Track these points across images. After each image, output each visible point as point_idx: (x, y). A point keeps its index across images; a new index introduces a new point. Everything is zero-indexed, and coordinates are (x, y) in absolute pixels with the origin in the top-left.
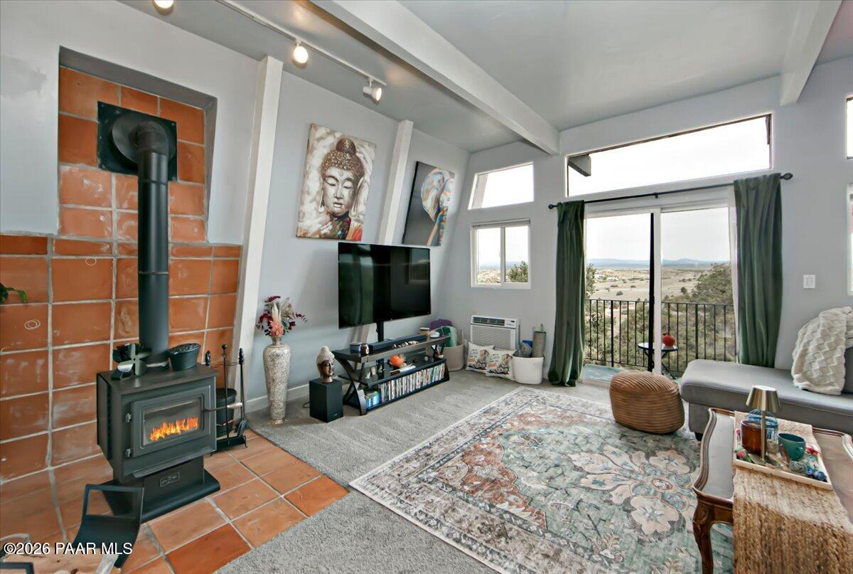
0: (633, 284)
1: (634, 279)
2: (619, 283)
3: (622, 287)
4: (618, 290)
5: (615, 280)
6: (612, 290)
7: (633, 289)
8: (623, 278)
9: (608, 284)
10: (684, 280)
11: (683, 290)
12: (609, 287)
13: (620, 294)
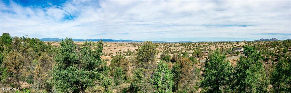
0: (115, 48)
1: (115, 46)
2: (111, 47)
3: (112, 48)
4: (110, 49)
5: (110, 46)
6: (109, 49)
7: (115, 49)
8: (112, 45)
9: (107, 48)
10: (128, 46)
11: (128, 49)
12: (108, 48)
13: (111, 51)
